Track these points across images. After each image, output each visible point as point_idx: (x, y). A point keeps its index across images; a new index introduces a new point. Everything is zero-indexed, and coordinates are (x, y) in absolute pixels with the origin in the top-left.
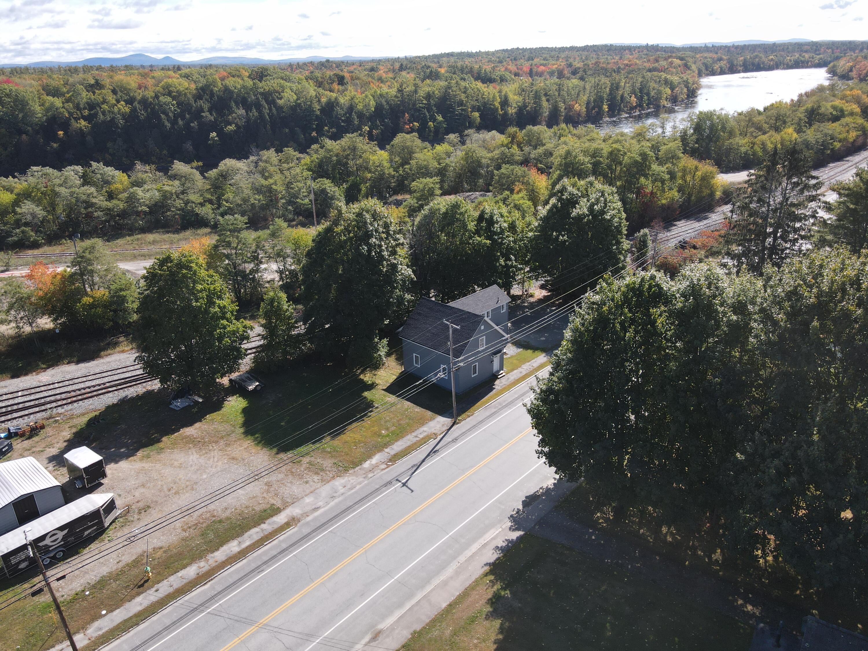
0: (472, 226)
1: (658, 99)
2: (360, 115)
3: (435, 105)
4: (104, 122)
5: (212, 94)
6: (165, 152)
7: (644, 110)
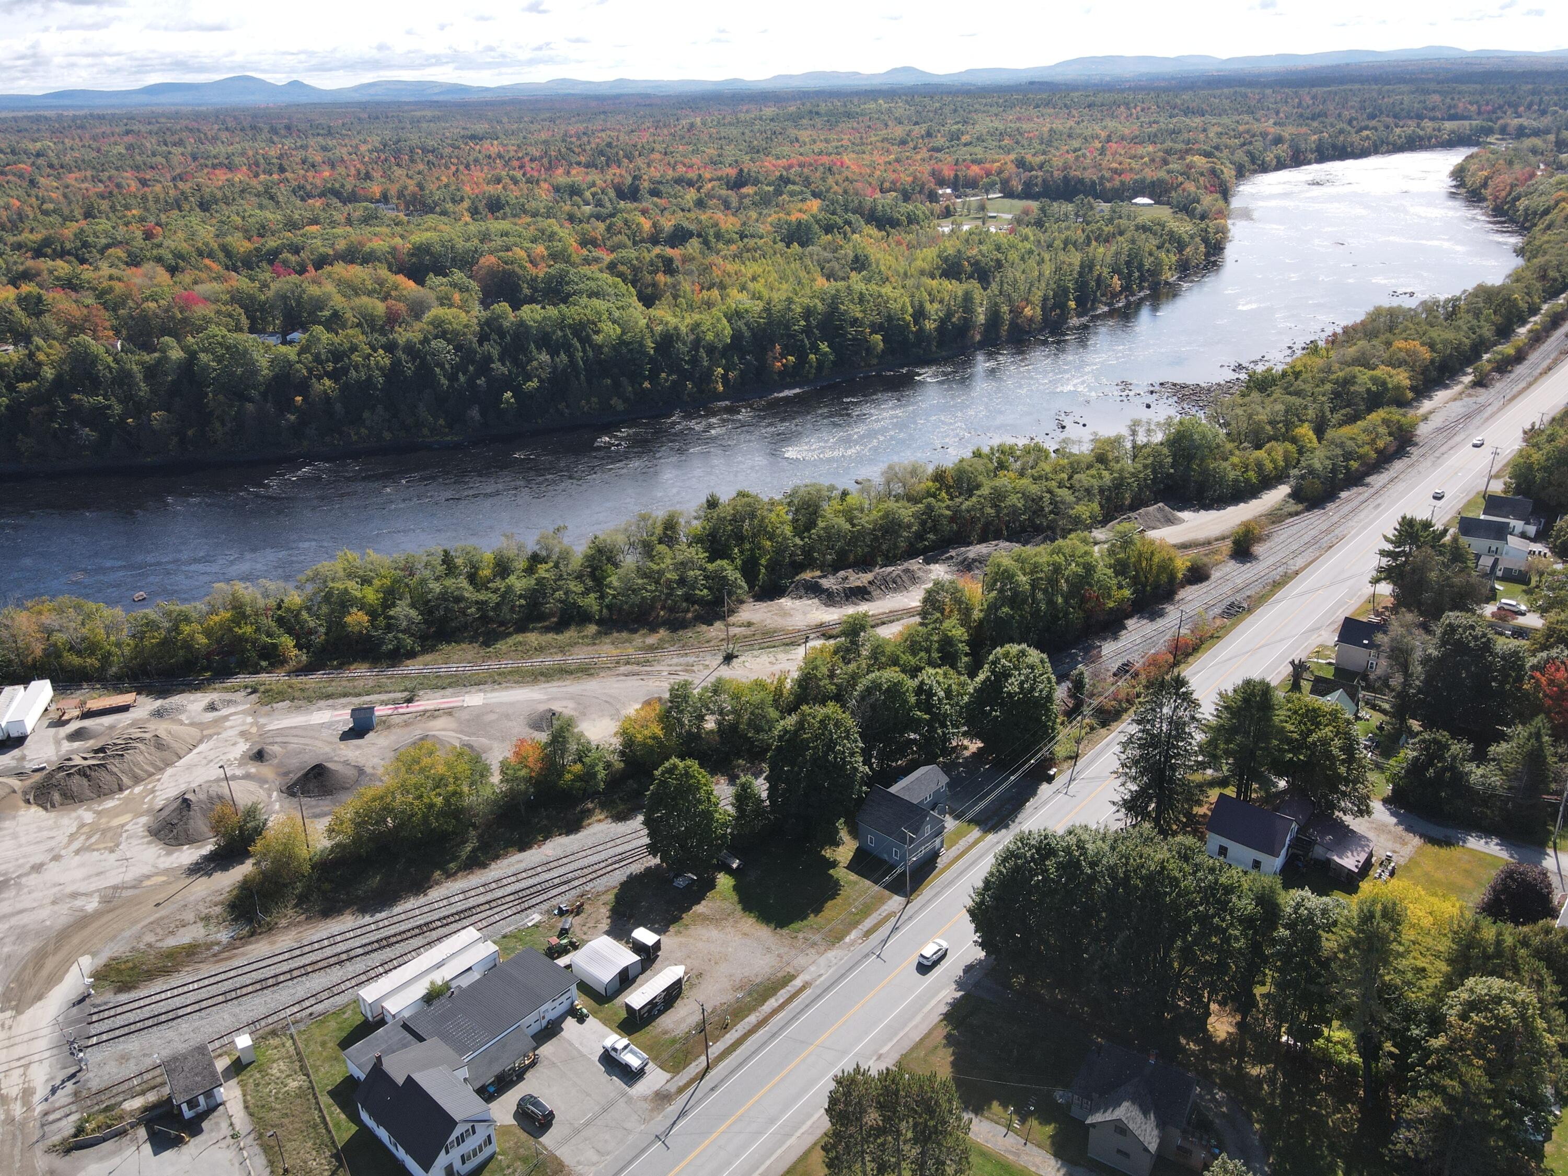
0: (913, 699)
1: (1155, 272)
2: (711, 349)
3: (817, 327)
4: (357, 381)
5: (501, 333)
6: (441, 422)
7: (1133, 295)
